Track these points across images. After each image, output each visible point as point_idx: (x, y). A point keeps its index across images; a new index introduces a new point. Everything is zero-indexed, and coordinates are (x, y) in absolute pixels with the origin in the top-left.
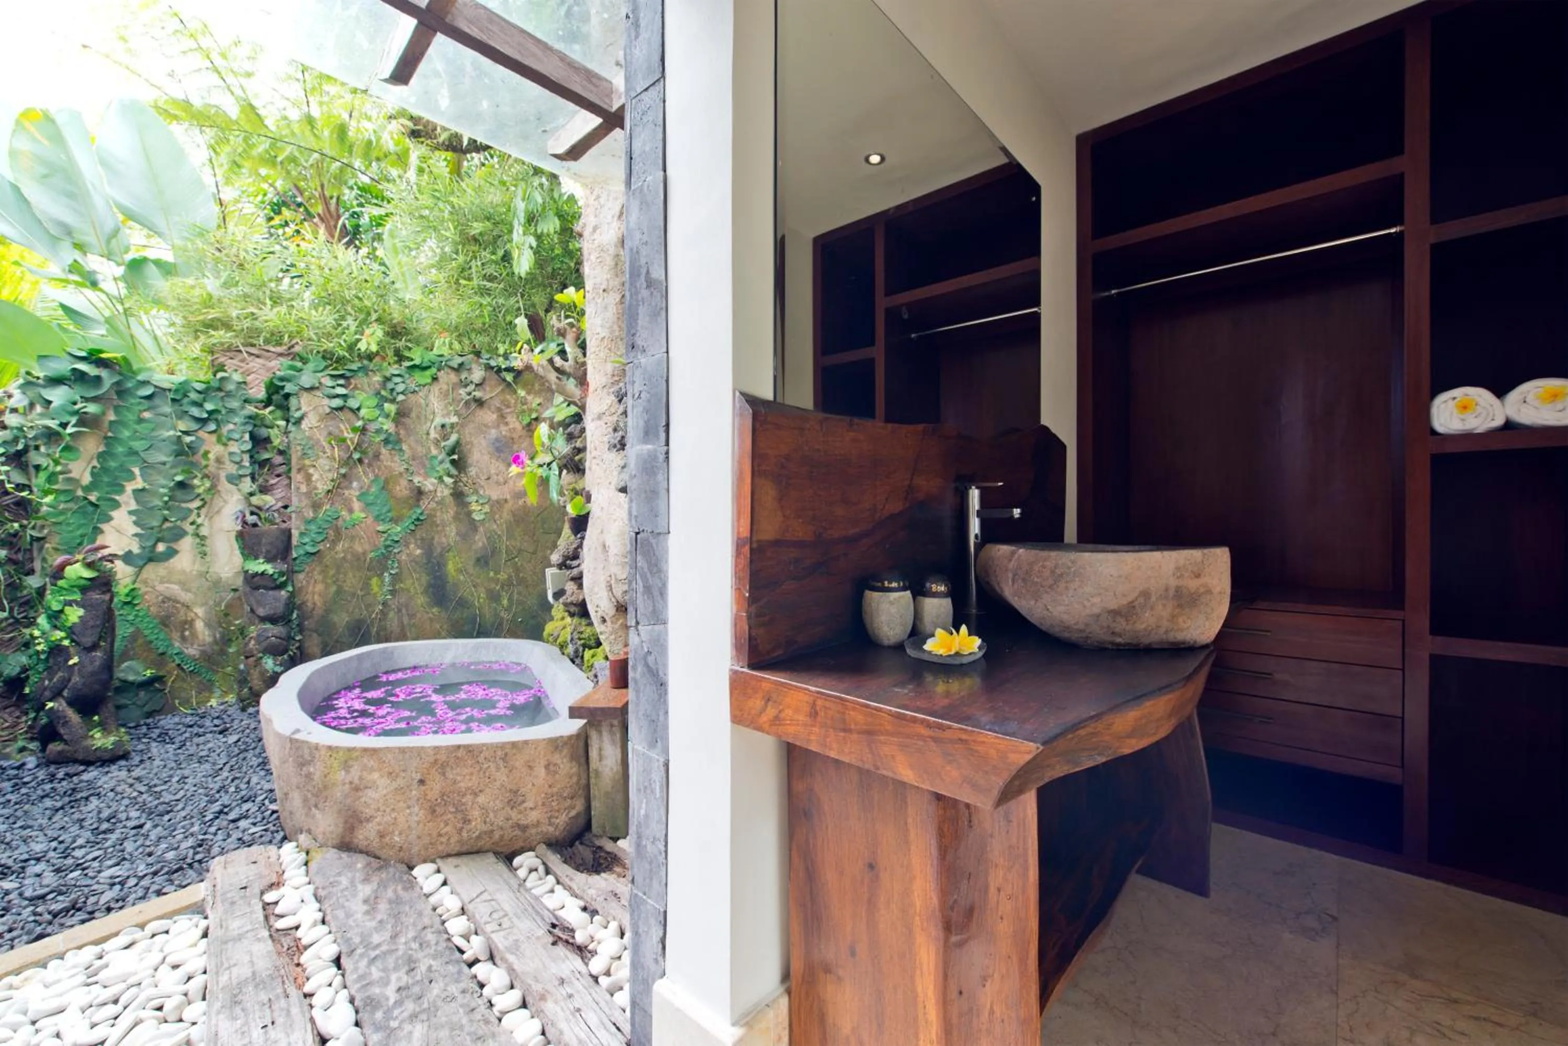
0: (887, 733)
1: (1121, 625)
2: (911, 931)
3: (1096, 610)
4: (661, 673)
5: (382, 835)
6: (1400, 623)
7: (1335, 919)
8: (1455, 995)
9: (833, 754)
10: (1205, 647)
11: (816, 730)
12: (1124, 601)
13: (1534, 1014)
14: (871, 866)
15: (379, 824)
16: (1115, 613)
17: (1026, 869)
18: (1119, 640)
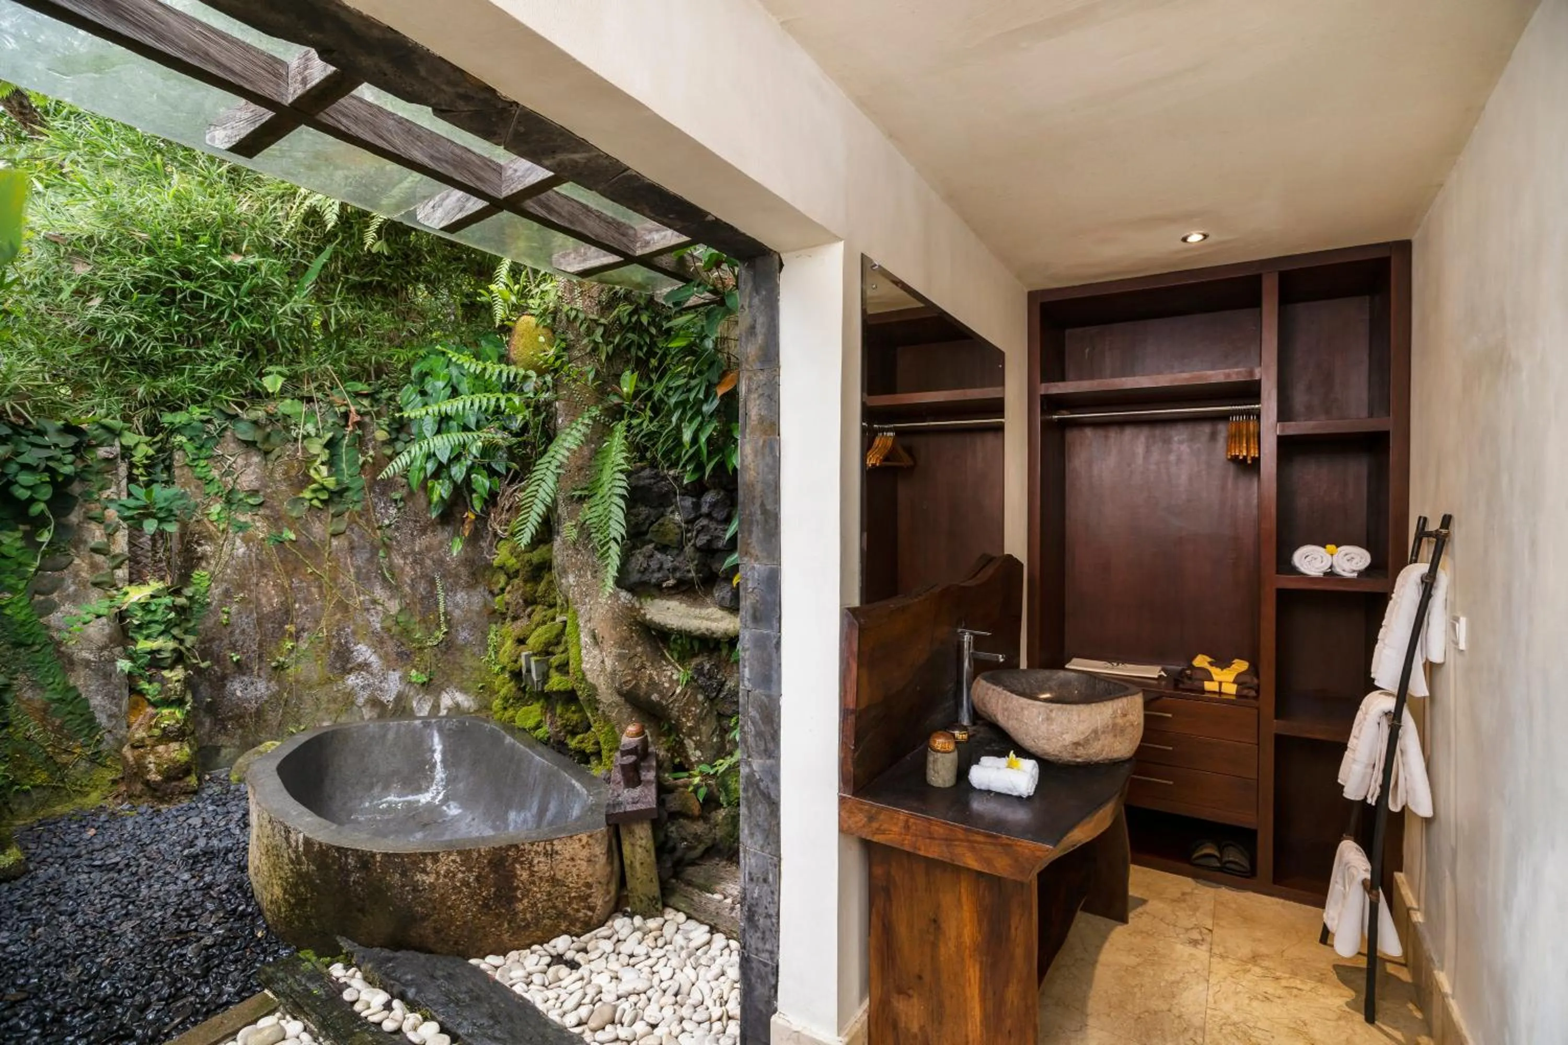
0: (962, 840)
1: (1081, 751)
2: (963, 959)
3: (1067, 743)
4: (772, 795)
5: (437, 931)
6: (1256, 711)
7: (1211, 931)
8: (1278, 974)
9: (922, 853)
10: (1129, 760)
11: (909, 837)
12: (1082, 737)
13: (1321, 981)
14: (935, 921)
15: (435, 921)
16: (1077, 744)
17: (1031, 914)
18: (1079, 760)
